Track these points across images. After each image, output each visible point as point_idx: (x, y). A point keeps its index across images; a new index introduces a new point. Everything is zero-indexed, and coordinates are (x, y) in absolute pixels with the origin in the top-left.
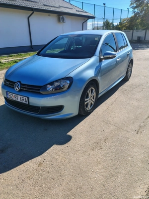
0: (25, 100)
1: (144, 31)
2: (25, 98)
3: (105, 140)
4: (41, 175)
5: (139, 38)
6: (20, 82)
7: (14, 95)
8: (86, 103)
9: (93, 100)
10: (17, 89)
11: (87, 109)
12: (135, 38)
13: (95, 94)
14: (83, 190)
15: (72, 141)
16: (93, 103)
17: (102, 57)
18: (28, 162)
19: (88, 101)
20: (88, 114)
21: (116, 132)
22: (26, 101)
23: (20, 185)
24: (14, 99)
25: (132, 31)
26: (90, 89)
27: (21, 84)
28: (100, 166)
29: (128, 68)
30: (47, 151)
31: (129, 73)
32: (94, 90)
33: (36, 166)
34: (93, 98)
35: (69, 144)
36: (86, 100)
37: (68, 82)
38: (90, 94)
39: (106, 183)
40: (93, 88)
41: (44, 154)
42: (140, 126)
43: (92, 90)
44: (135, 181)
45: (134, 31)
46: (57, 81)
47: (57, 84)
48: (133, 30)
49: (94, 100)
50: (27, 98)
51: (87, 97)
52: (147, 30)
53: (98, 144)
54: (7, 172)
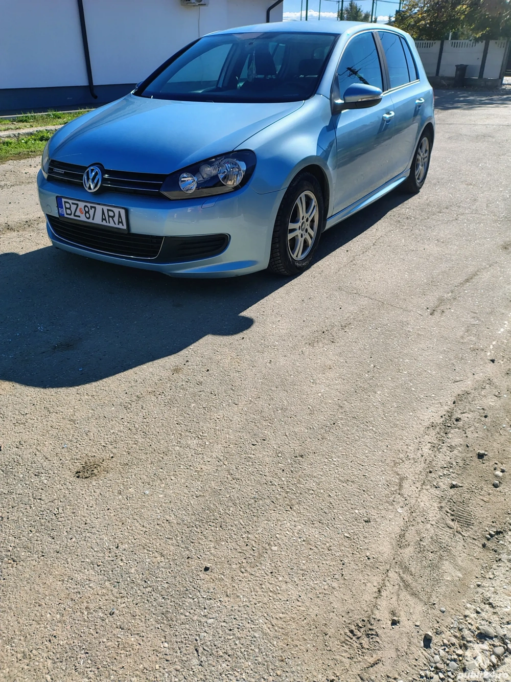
0: (116, 219)
1: (481, 46)
2: (116, 210)
3: (343, 327)
4: (183, 389)
5: (462, 69)
6: (100, 166)
7: (81, 205)
8: (290, 236)
9: (310, 230)
10: (91, 187)
11: (294, 256)
12: (449, 71)
13: (316, 214)
14: (288, 413)
15: (254, 328)
16: (310, 242)
17: (339, 101)
18: (144, 366)
19: (298, 233)
20: (295, 271)
21: (376, 311)
22: (120, 222)
23: (134, 404)
24: (83, 218)
25: (438, 43)
26: (302, 195)
27: (104, 172)
28: (330, 374)
29: (417, 153)
30: (191, 347)
31: (421, 168)
32: (314, 202)
33: (166, 374)
34: (312, 227)
35: (246, 333)
36: (291, 226)
37: (243, 166)
38: (302, 213)
39: (345, 402)
40: (312, 196)
41: (184, 352)
42: (441, 301)
43: (308, 200)
44: (418, 400)
45: (448, 44)
46: (207, 161)
47: (208, 171)
48: (443, 39)
49: (312, 233)
50: (123, 212)
51: (295, 220)
52: (492, 43)
53: (325, 335)
54: (94, 384)
